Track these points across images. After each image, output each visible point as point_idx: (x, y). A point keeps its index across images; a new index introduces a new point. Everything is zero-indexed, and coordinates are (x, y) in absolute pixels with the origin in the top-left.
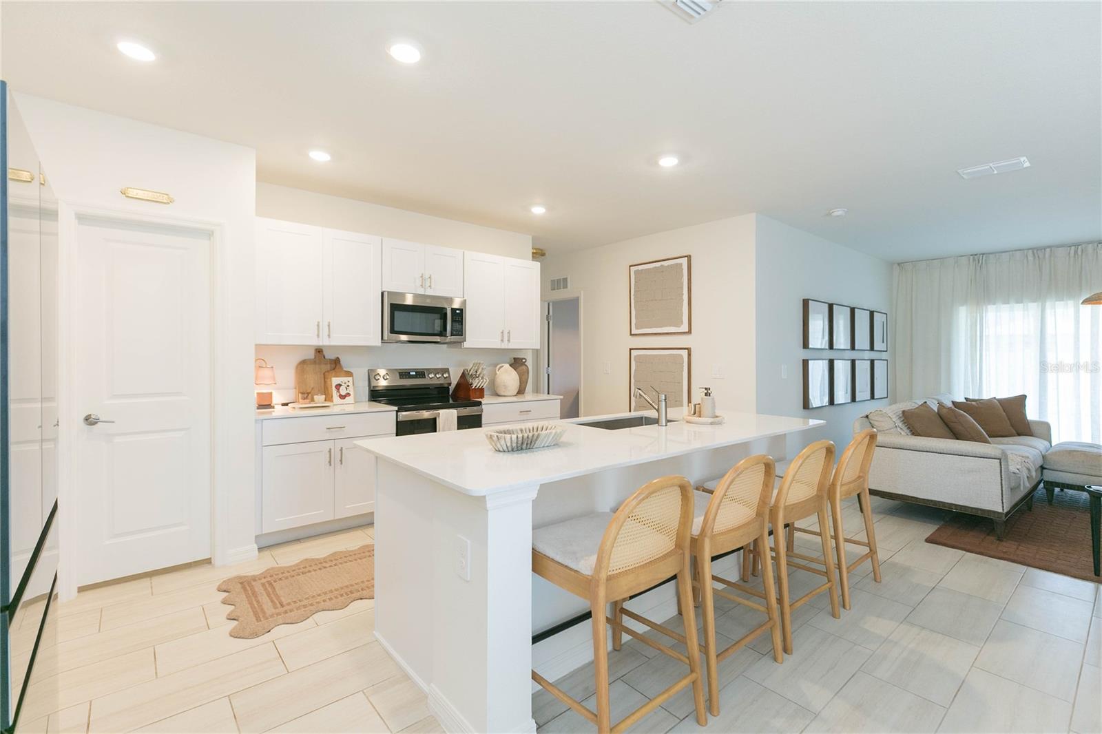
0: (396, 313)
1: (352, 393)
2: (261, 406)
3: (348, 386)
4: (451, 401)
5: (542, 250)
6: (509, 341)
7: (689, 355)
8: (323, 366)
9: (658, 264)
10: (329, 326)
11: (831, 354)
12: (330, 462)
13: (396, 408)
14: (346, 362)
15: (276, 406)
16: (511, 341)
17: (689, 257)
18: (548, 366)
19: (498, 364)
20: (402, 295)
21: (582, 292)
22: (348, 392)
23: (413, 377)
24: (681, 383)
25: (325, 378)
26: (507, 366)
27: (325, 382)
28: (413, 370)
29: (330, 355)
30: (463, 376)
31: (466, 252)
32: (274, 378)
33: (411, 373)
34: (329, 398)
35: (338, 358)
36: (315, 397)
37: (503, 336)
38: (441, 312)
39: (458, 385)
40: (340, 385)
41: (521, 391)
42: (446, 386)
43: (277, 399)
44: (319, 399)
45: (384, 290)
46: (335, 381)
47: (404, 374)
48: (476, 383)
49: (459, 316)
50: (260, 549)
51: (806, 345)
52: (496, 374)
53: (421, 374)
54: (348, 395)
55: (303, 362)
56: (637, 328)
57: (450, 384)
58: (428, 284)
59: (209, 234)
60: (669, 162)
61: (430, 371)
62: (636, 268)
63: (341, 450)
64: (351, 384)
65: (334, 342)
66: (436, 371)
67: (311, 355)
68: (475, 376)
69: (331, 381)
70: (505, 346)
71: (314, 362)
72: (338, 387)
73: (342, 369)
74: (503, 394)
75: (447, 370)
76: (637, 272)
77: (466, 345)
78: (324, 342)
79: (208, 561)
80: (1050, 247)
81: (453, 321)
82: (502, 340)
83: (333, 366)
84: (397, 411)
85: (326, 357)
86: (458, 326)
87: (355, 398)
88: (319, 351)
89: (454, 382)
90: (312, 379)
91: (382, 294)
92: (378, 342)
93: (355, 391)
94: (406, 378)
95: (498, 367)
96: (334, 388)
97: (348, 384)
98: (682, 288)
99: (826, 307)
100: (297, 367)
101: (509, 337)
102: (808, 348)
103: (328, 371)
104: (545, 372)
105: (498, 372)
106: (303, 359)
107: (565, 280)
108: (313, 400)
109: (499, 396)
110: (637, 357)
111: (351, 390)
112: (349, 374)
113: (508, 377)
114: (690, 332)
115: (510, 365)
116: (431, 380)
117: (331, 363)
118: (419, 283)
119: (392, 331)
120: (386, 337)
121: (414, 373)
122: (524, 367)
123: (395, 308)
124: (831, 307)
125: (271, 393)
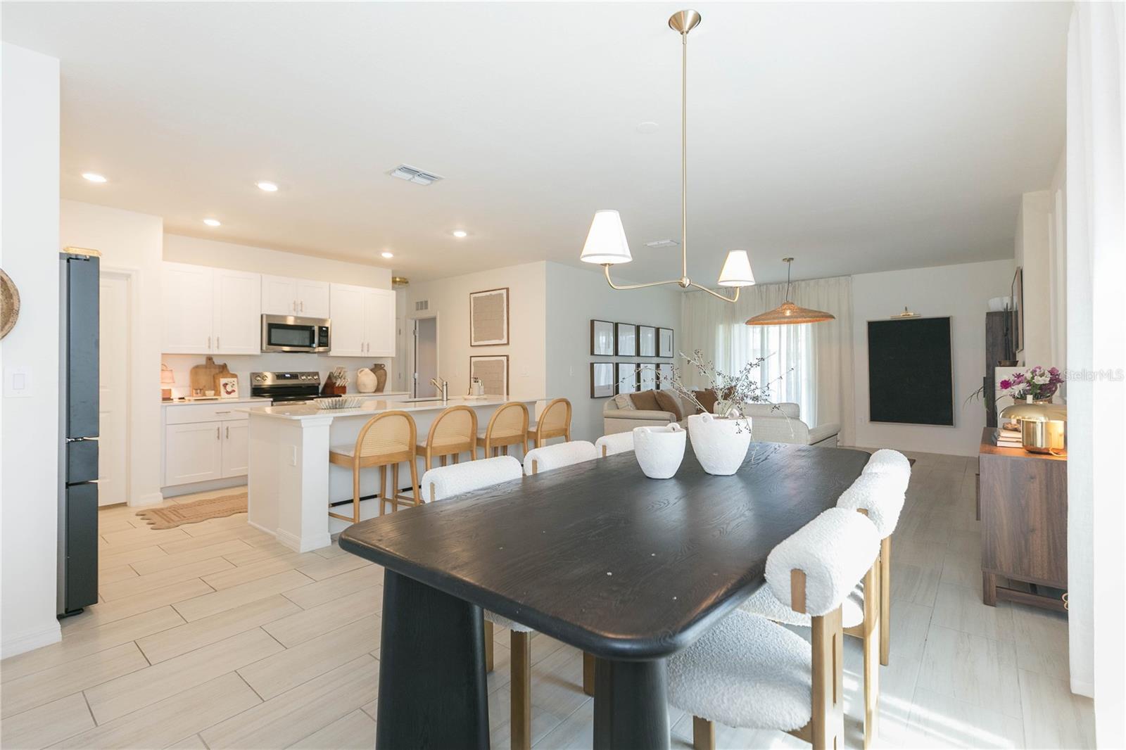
0: (273, 330)
1: (236, 390)
2: (164, 399)
4: (320, 395)
5: (405, 279)
6: (368, 351)
7: (508, 360)
8: (212, 369)
9: (488, 293)
10: (218, 340)
11: (616, 360)
12: (218, 437)
13: (271, 399)
14: (232, 367)
15: (174, 400)
16: (370, 351)
17: (508, 289)
18: (415, 372)
19: (359, 369)
20: (284, 317)
21: (438, 313)
22: (233, 389)
23: (288, 378)
24: (502, 381)
25: (214, 378)
26: (367, 370)
27: (214, 382)
28: (288, 373)
29: (218, 362)
30: (330, 377)
31: (332, 285)
32: (173, 378)
33: (287, 375)
34: (218, 393)
35: (225, 364)
36: (207, 392)
37: (362, 347)
38: (309, 329)
39: (326, 386)
40: (227, 384)
41: (379, 389)
42: (317, 385)
43: (175, 395)
44: (210, 394)
45: (263, 313)
46: (223, 381)
47: (280, 376)
48: (339, 383)
49: (324, 332)
50: (164, 498)
51: (592, 353)
52: (358, 376)
53: (294, 376)
54: (234, 391)
55: (197, 367)
56: (475, 341)
57: (319, 384)
58: (300, 308)
59: (128, 276)
60: (460, 235)
61: (303, 374)
62: (475, 295)
63: (227, 429)
64: (235, 383)
65: (224, 350)
66: (308, 374)
67: (203, 361)
68: (339, 377)
69: (219, 381)
70: (365, 354)
71: (205, 367)
72: (225, 385)
73: (228, 372)
74: (363, 391)
75: (317, 374)
76: (475, 298)
77: (332, 353)
78: (214, 351)
79: (125, 504)
80: (766, 284)
81: (320, 335)
82: (362, 351)
83: (221, 370)
84: (272, 402)
85: (216, 363)
86: (324, 340)
87: (239, 394)
88: (210, 358)
89: (323, 382)
90: (204, 379)
91: (262, 316)
92: (258, 352)
93: (239, 387)
94: (283, 379)
95: (360, 370)
96: (222, 386)
97: (233, 383)
98: (503, 311)
99: (611, 326)
100: (191, 372)
101: (368, 348)
102: (594, 355)
103: (217, 374)
104: (412, 376)
105: (359, 375)
106: (195, 364)
107: (426, 302)
108: (204, 395)
109: (360, 393)
110: (475, 362)
111: (236, 388)
112: (234, 376)
113: (369, 379)
114: (508, 344)
115: (371, 370)
116: (303, 380)
117: (219, 368)
118: (292, 307)
119: (270, 343)
120: (264, 348)
121: (289, 376)
122: (382, 371)
123: (271, 326)
124: (616, 325)
125: (170, 390)
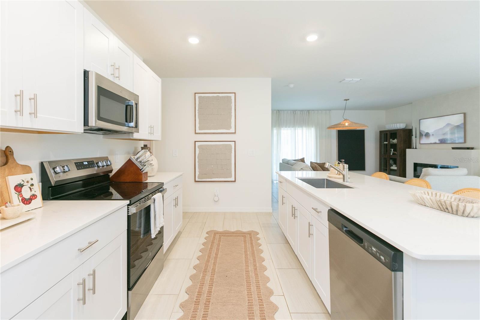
0: (101, 98)
3: (32, 185)
6: (153, 134)
9: (215, 95)
17: (235, 93)
22: (33, 192)
23: (86, 167)
24: (230, 159)
33: (84, 163)
40: (21, 186)
45: (85, 68)
46: (13, 180)
47: (79, 164)
53: (91, 163)
54: (34, 197)
58: (117, 75)
62: (200, 95)
70: (151, 138)
72: (19, 188)
73: (17, 163)
75: (107, 159)
77: (135, 135)
91: (85, 73)
92: (80, 128)
94: (81, 169)
96: (13, 191)
97: (31, 182)
98: (231, 109)
101: (153, 131)
110: (200, 147)
111: (36, 191)
114: (235, 133)
118: (110, 70)
119: (99, 117)
120: (93, 123)
121: (87, 163)
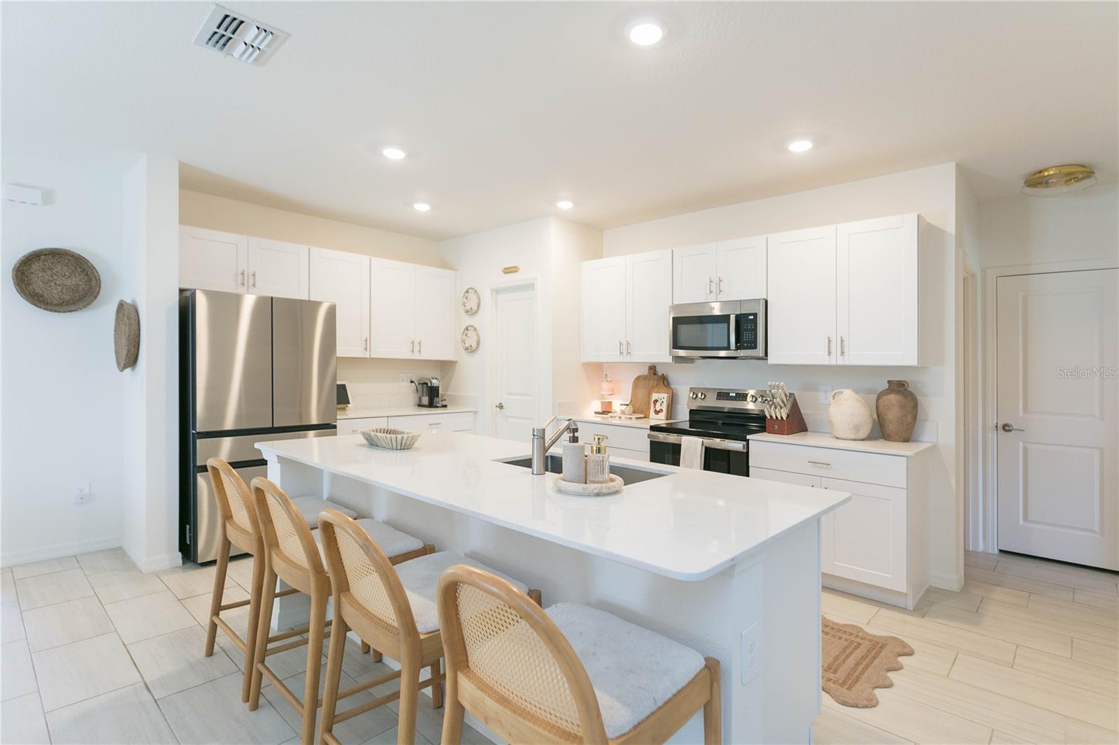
1: (665, 409)
3: (663, 402)
6: (843, 353)
8: (651, 382)
10: (628, 344)
16: (847, 353)
22: (662, 408)
23: (731, 398)
25: (649, 393)
26: (848, 393)
27: (649, 397)
28: (733, 390)
29: (659, 371)
31: (770, 236)
33: (731, 394)
35: (663, 375)
37: (830, 346)
38: (728, 321)
40: (658, 401)
47: (723, 395)
49: (751, 324)
53: (742, 396)
54: (661, 410)
55: (640, 379)
58: (719, 289)
64: (667, 400)
65: (634, 359)
67: (645, 372)
69: (652, 396)
70: (837, 361)
71: (645, 378)
73: (667, 386)
77: (771, 361)
78: (626, 359)
82: (830, 353)
85: (658, 374)
86: (749, 336)
88: (653, 367)
92: (669, 359)
94: (723, 399)
95: (834, 392)
96: (652, 403)
100: (634, 382)
101: (843, 347)
103: (653, 387)
106: (640, 375)
111: (666, 406)
116: (753, 403)
117: (659, 380)
118: (708, 288)
120: (671, 354)
121: (734, 395)
